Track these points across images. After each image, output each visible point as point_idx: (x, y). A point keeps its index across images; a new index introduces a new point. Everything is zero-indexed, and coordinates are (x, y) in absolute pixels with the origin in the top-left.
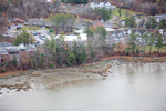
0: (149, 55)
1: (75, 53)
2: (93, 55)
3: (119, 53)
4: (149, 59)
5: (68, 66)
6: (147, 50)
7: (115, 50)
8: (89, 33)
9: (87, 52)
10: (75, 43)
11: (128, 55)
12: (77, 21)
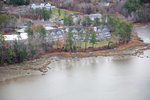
0: (85, 50)
1: (16, 51)
2: (33, 52)
3: (58, 50)
4: (85, 54)
5: (9, 64)
6: (83, 46)
7: (55, 47)
8: (30, 33)
9: (28, 50)
10: (15, 42)
11: (66, 51)
12: (19, 21)
